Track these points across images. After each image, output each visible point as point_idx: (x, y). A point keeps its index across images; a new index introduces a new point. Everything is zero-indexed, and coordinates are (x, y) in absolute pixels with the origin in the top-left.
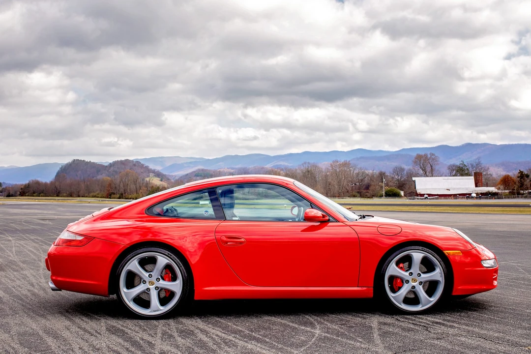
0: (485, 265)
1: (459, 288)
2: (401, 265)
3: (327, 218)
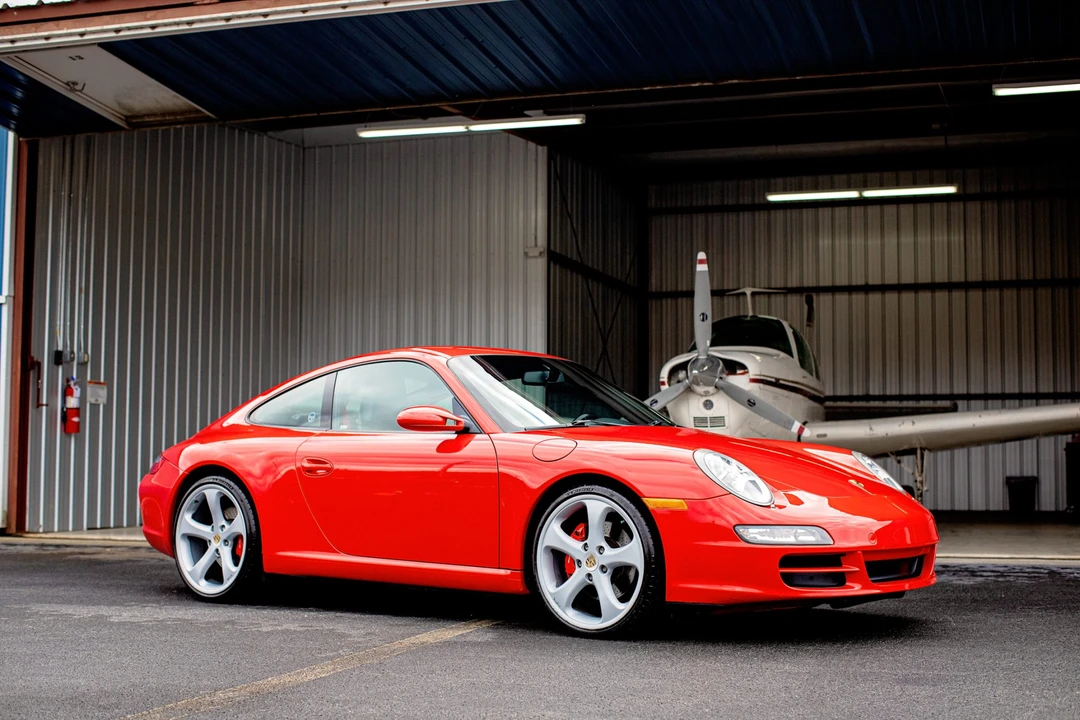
1: (679, 586)
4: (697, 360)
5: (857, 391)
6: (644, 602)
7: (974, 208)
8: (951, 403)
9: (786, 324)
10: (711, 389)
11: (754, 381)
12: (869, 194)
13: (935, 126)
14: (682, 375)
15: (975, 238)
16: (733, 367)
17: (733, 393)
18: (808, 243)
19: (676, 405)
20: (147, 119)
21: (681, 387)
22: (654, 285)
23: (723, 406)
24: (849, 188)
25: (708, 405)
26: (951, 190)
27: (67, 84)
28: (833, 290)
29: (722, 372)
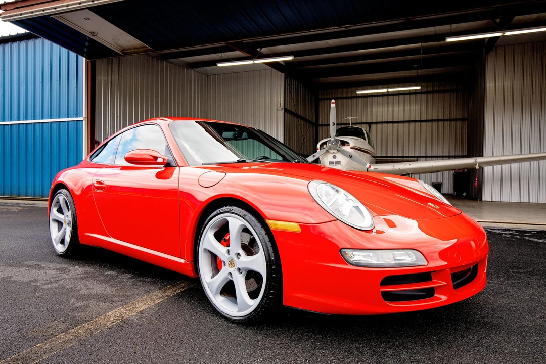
4: (330, 140)
5: (384, 155)
6: (266, 303)
7: (424, 96)
8: (416, 158)
9: (363, 129)
10: (336, 151)
11: (352, 148)
14: (325, 146)
15: (424, 107)
16: (344, 143)
17: (344, 153)
18: (369, 109)
19: (322, 158)
20: (129, 51)
21: (324, 151)
22: (320, 122)
23: (340, 157)
24: (383, 88)
25: (334, 157)
26: (419, 88)
27: (91, 33)
28: (377, 123)
29: (340, 145)
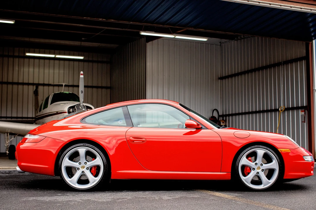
0: (305, 159)
1: (288, 174)
2: (250, 159)
3: (201, 126)
12: (58, 56)
13: (83, 39)
26: (82, 58)
